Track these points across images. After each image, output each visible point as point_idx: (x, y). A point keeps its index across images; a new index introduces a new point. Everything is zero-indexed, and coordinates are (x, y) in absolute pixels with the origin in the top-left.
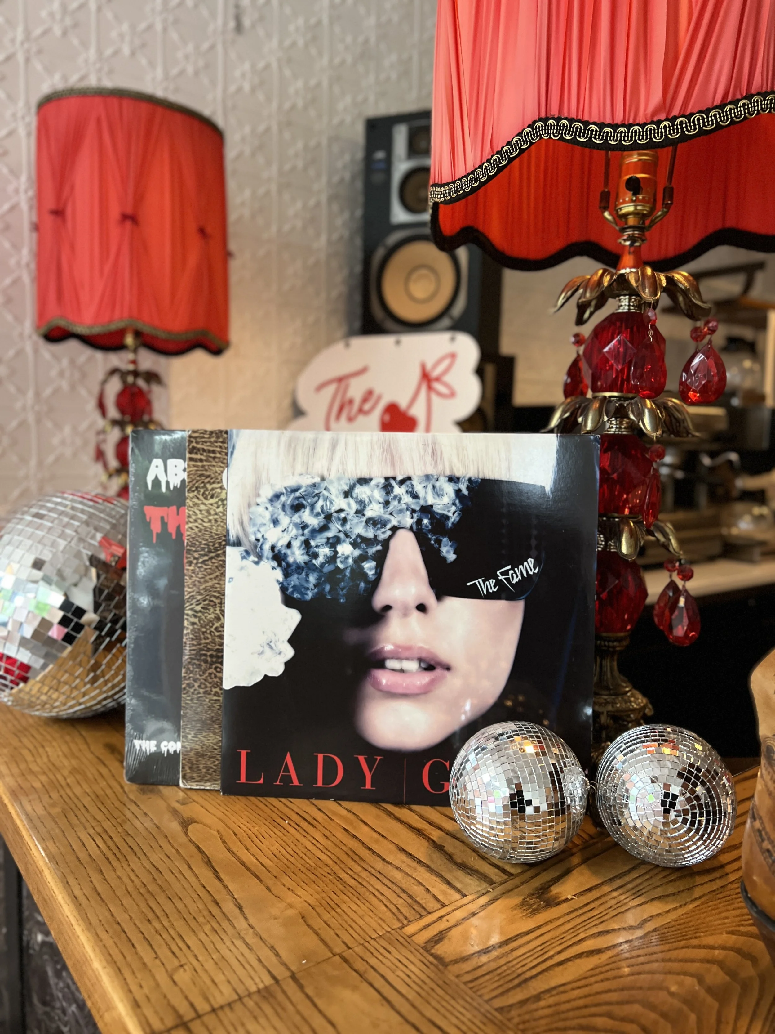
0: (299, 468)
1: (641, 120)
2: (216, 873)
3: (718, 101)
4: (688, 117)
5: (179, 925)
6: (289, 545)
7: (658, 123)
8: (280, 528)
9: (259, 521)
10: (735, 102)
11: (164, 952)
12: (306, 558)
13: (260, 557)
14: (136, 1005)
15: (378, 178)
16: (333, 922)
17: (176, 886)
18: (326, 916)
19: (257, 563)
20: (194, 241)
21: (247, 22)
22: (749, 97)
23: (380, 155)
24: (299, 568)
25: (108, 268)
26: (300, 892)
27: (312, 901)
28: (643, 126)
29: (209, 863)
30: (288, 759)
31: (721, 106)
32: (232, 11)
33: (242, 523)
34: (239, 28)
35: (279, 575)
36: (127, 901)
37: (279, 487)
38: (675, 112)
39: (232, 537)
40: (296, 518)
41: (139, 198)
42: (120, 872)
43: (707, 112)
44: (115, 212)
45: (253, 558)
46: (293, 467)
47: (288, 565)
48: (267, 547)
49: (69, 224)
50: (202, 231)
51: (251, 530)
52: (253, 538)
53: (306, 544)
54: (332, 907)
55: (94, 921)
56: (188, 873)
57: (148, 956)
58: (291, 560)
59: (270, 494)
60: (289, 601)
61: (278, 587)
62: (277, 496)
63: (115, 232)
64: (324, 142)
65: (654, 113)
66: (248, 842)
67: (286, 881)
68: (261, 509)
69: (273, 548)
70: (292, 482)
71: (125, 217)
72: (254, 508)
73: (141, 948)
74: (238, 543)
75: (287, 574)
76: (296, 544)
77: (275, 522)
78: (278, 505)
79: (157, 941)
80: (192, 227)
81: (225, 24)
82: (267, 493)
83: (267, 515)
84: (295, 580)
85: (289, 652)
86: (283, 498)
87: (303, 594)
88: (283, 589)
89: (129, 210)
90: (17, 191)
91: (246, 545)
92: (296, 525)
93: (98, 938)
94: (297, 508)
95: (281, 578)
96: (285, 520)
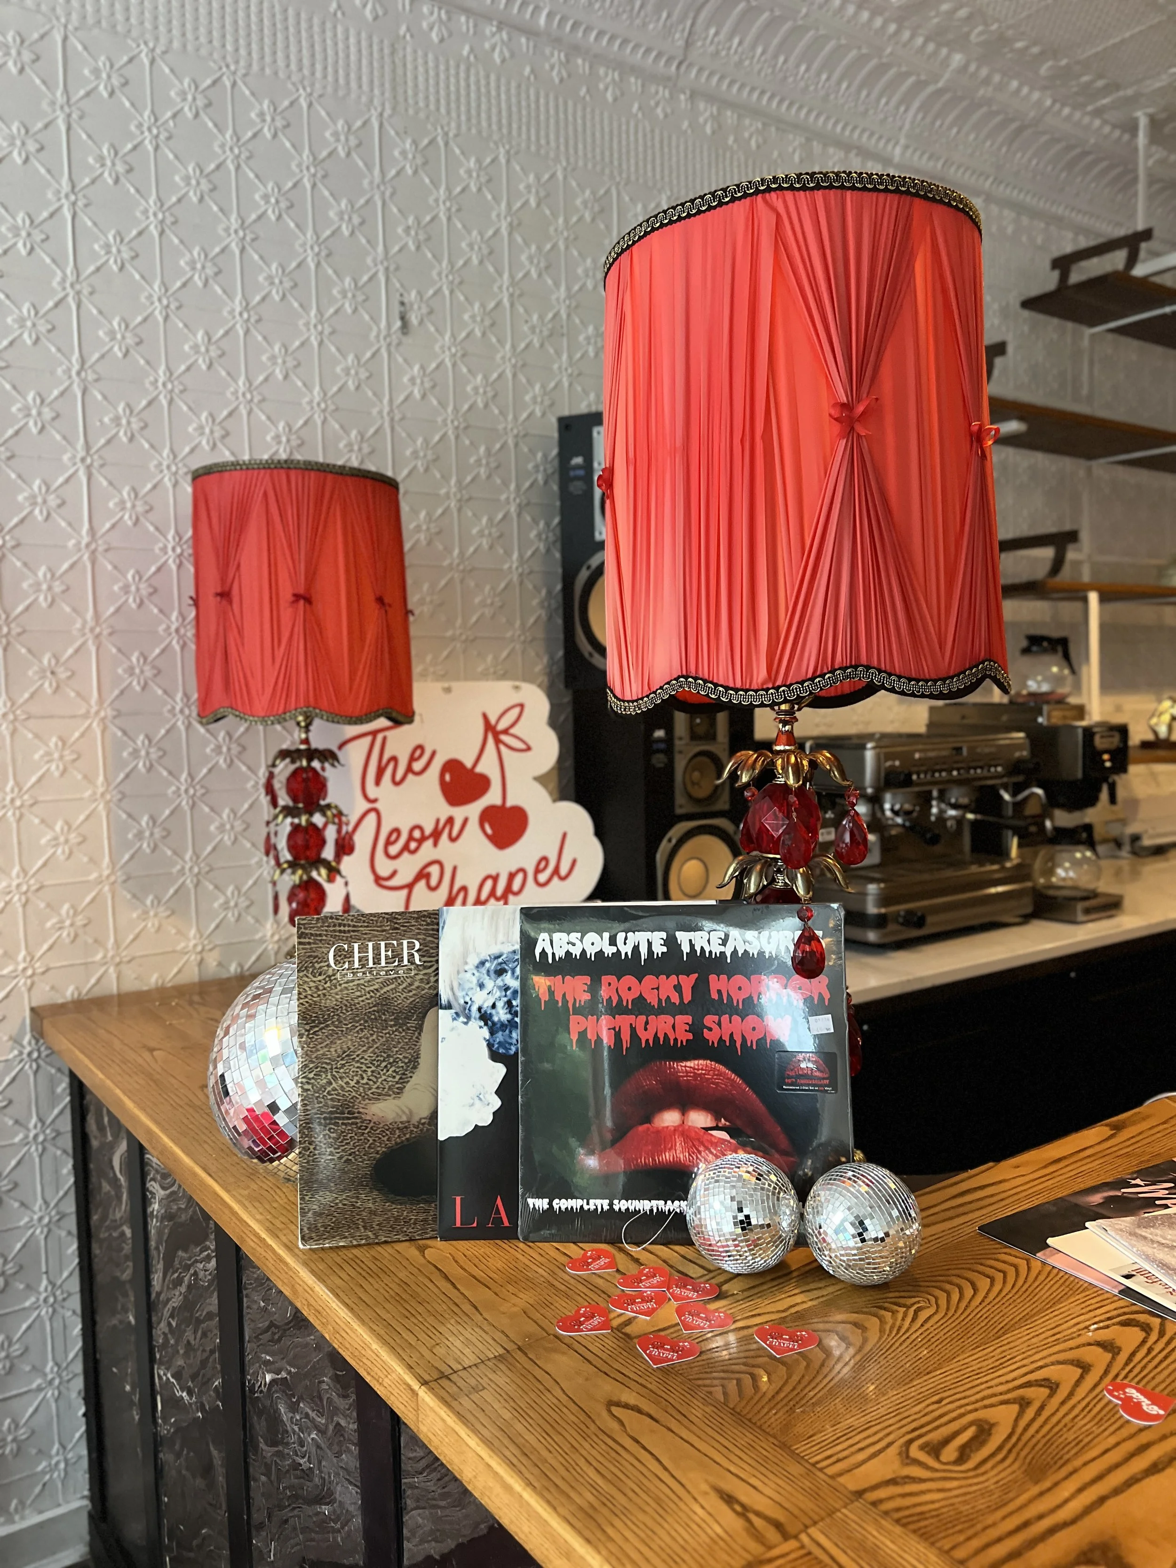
0: (501, 937)
1: (755, 686)
2: (453, 1284)
3: (810, 675)
4: (789, 686)
5: (431, 1320)
6: (494, 1006)
7: (767, 690)
8: (486, 991)
9: (467, 986)
10: (822, 676)
11: (422, 1336)
12: (509, 1016)
13: (468, 1018)
14: (410, 1367)
15: (577, 487)
16: (548, 1314)
17: (423, 1295)
18: (543, 1311)
19: (466, 1023)
20: (372, 610)
21: (414, 319)
22: (832, 671)
23: (578, 460)
24: (503, 1026)
25: (280, 652)
26: (521, 1295)
27: (531, 1301)
28: (756, 691)
29: (446, 1277)
30: (499, 1201)
31: (812, 679)
32: (396, 309)
33: (452, 989)
34: (405, 325)
35: (485, 1032)
36: (387, 1306)
37: (484, 956)
38: (779, 683)
39: (444, 999)
40: (499, 982)
41: (311, 576)
42: (376, 1286)
43: (802, 683)
44: (286, 593)
45: (462, 1019)
46: (496, 937)
47: (494, 1024)
48: (474, 1009)
49: (236, 606)
50: (380, 600)
51: (460, 994)
52: (462, 1002)
53: (509, 1004)
54: (548, 1305)
55: (367, 1320)
56: (430, 1285)
57: (413, 1340)
58: (496, 1019)
59: (476, 962)
60: (495, 1056)
61: (485, 1044)
62: (482, 963)
63: (286, 614)
64: (511, 442)
65: (763, 683)
66: (476, 1261)
67: (510, 1288)
68: (468, 975)
69: (480, 1009)
70: (495, 951)
71: (297, 597)
72: (462, 975)
73: (406, 1334)
74: (449, 1007)
75: (492, 1033)
76: (500, 1004)
77: (481, 986)
78: (484, 970)
79: (416, 1330)
80: (369, 598)
81: (389, 326)
82: (474, 961)
83: (474, 980)
84: (499, 1037)
85: (497, 1103)
86: (487, 965)
87: (507, 1049)
88: (490, 1046)
89: (301, 591)
90: (164, 550)
91: (456, 1008)
92: (499, 988)
93: (372, 1330)
94: (500, 972)
95: (487, 1035)
96: (489, 984)
